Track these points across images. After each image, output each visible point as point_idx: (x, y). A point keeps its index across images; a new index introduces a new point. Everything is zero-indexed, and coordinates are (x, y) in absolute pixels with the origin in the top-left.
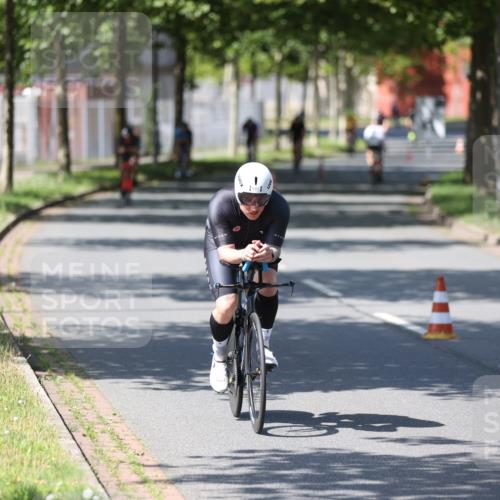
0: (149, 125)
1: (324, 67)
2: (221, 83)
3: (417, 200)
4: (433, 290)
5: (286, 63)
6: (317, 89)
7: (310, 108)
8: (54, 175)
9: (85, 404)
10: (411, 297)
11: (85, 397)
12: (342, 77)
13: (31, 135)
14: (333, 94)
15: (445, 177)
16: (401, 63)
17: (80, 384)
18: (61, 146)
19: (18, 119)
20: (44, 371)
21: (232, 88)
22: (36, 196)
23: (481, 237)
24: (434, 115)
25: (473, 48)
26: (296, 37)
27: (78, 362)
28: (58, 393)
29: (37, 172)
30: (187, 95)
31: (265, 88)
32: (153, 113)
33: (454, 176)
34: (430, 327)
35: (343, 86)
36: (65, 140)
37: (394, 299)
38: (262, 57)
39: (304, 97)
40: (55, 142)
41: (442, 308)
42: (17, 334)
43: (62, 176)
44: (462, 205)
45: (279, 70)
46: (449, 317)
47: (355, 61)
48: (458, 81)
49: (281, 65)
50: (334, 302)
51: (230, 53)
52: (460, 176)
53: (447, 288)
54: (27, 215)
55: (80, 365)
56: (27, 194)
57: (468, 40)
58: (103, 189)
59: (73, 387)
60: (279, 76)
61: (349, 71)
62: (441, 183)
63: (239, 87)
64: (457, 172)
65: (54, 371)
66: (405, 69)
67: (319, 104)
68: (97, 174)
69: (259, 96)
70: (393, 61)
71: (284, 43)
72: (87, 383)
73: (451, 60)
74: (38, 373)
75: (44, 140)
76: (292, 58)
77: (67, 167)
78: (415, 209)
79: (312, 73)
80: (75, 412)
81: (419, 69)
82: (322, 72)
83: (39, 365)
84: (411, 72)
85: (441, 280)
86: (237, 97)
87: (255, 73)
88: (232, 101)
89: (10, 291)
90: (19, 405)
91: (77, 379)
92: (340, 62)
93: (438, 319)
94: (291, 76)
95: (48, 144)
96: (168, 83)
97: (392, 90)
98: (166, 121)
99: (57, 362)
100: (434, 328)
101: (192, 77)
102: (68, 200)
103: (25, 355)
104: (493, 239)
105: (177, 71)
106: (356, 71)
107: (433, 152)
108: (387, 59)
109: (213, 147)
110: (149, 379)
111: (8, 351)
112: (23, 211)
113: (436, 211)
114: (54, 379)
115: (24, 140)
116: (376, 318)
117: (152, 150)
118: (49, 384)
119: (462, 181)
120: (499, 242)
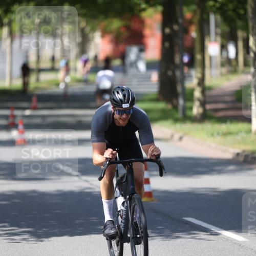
7: (58, 55)
15: (145, 98)
16: (116, 24)
21: (8, 42)
23: (169, 136)
25: (163, 13)
35: (79, 39)
44: (156, 115)
47: (87, 23)
48: (153, 35)
50: (76, 178)
52: (154, 97)
53: (149, 168)
57: (160, 8)
61: (83, 30)
63: (12, 41)
64: (153, 95)
66: (119, 28)
70: (111, 23)
73: (149, 21)
81: (128, 28)
84: (123, 30)
86: (11, 47)
88: (8, 50)
97: (111, 41)
104: (177, 137)
106: (88, 29)
108: (107, 22)
119: (156, 100)
120: (181, 139)
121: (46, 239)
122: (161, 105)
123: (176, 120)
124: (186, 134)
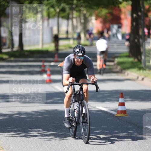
0: (9, 37)
1: (75, 14)
3: (112, 64)
4: (119, 98)
5: (61, 12)
6: (73, 22)
7: (70, 29)
10: (110, 100)
12: (82, 18)
14: (79, 24)
15: (122, 55)
16: (104, 12)
23: (136, 77)
24: (118, 31)
25: (132, 6)
31: (53, 22)
33: (125, 54)
34: (118, 112)
35: (82, 21)
37: (103, 101)
38: (52, 10)
39: (68, 25)
41: (122, 104)
44: (128, 65)
46: (125, 108)
47: (87, 11)
48: (126, 18)
49: (59, 13)
52: (128, 54)
53: (124, 97)
57: (130, 3)
60: (58, 17)
61: (85, 15)
62: (121, 57)
63: (43, 22)
64: (126, 53)
66: (106, 14)
67: (74, 28)
69: (51, 25)
70: (101, 11)
71: (60, 5)
73: (123, 10)
76: (63, 10)
78: (111, 67)
79: (71, 16)
81: (111, 14)
84: (108, 15)
85: (122, 94)
86: (43, 25)
87: (49, 16)
92: (81, 12)
93: (120, 108)
94: (63, 17)
97: (101, 22)
98: (16, 35)
100: (119, 112)
104: (140, 78)
106: (87, 15)
107: (117, 45)
108: (99, 10)
109: (34, 45)
113: (119, 68)
116: (97, 108)
117: (11, 46)
119: (129, 57)
120: (143, 79)
122: (131, 60)
123: (140, 68)
124: (146, 77)
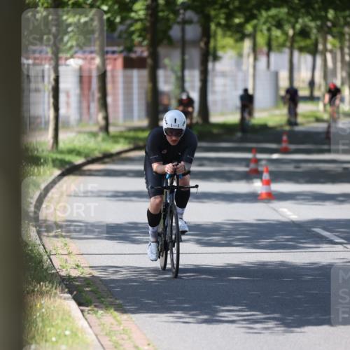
1: (331, 41)
2: (240, 55)
5: (298, 38)
6: (325, 61)
8: (94, 135)
9: (123, 336)
11: (123, 330)
12: (347, 50)
13: (74, 100)
14: (339, 65)
17: (118, 318)
18: (100, 110)
19: (62, 86)
20: (87, 306)
21: (251, 59)
22: (79, 153)
26: (308, 13)
27: (116, 299)
28: (99, 325)
29: (80, 132)
30: (210, 65)
31: (279, 60)
32: (181, 81)
35: (348, 58)
36: (104, 105)
38: (277, 33)
39: (313, 69)
40: (95, 106)
42: (63, 273)
43: (101, 135)
45: (292, 44)
49: (293, 40)
50: (340, 247)
51: (249, 28)
54: (71, 170)
55: (118, 302)
56: (71, 152)
58: (137, 148)
59: (113, 321)
60: (292, 49)
63: (255, 59)
65: (96, 306)
67: (327, 74)
68: (132, 134)
69: (273, 67)
71: (297, 22)
72: (125, 316)
74: (82, 308)
75: (85, 105)
76: (304, 33)
77: (106, 129)
79: (320, 47)
80: (114, 343)
82: (329, 46)
83: (82, 301)
86: (255, 67)
87: (270, 47)
88: (251, 70)
89: (56, 236)
90: (65, 336)
91: (116, 313)
92: (346, 37)
94: (301, 50)
95: (89, 108)
96: (194, 55)
98: (193, 88)
99: (98, 298)
101: (215, 50)
102: (106, 157)
103: (70, 292)
105: (202, 44)
110: (179, 314)
111: (56, 289)
112: (67, 167)
114: (96, 313)
115: (68, 104)
118: (92, 317)
121: (298, 330)
